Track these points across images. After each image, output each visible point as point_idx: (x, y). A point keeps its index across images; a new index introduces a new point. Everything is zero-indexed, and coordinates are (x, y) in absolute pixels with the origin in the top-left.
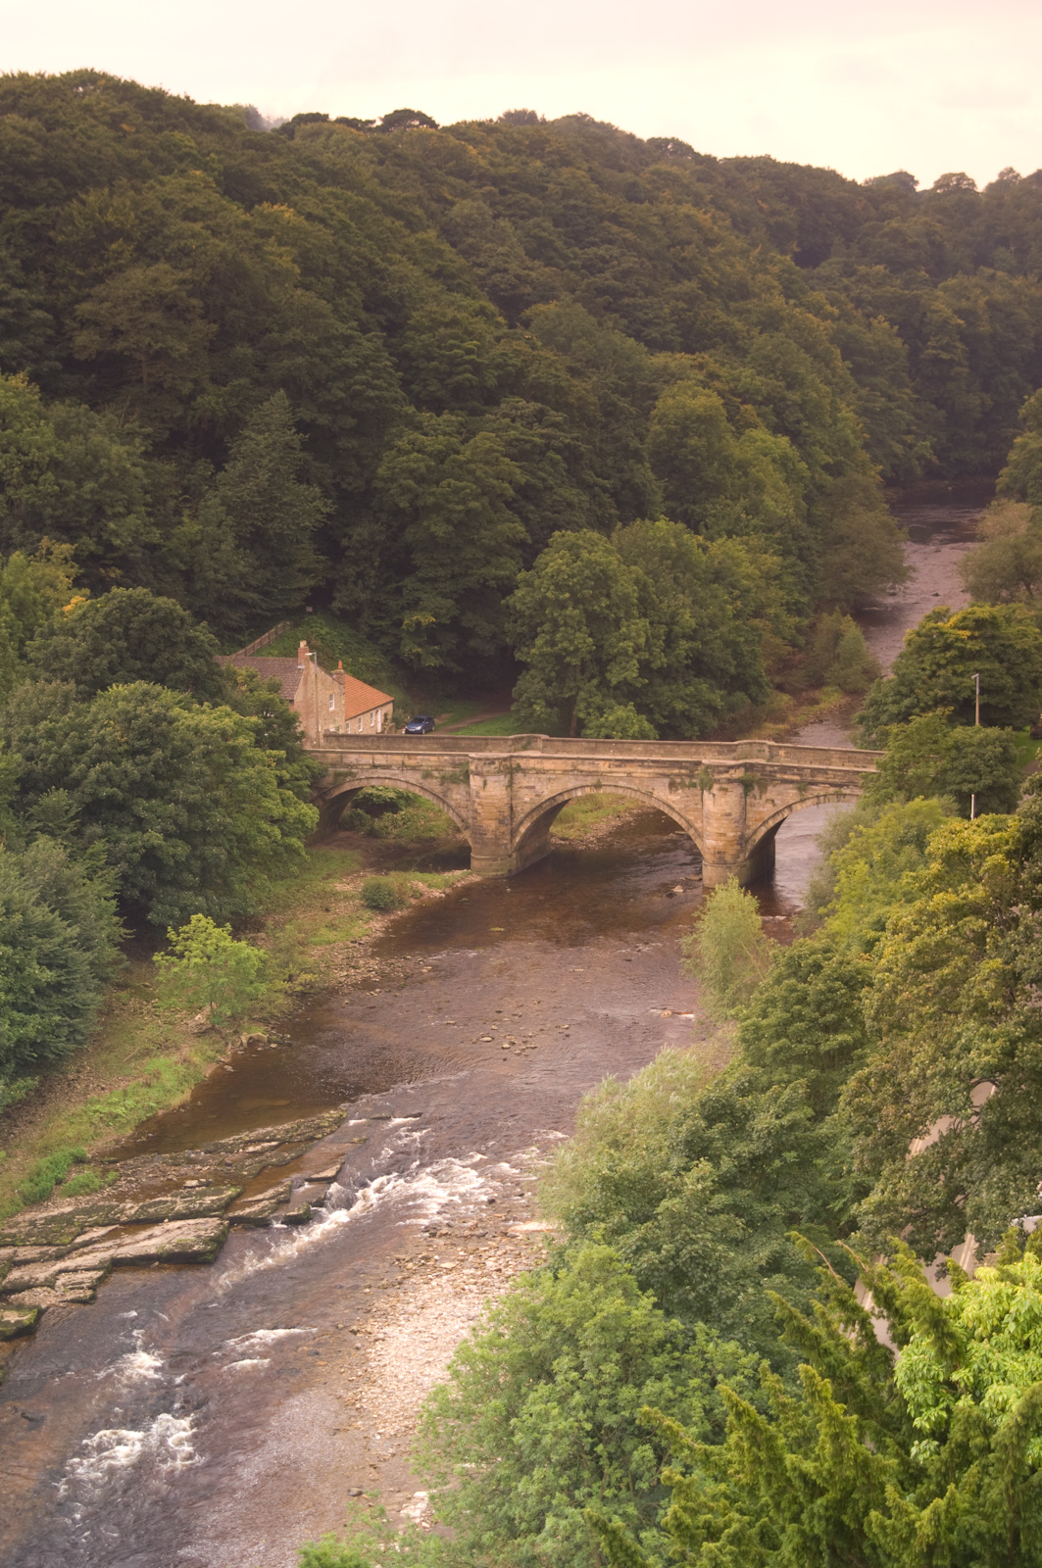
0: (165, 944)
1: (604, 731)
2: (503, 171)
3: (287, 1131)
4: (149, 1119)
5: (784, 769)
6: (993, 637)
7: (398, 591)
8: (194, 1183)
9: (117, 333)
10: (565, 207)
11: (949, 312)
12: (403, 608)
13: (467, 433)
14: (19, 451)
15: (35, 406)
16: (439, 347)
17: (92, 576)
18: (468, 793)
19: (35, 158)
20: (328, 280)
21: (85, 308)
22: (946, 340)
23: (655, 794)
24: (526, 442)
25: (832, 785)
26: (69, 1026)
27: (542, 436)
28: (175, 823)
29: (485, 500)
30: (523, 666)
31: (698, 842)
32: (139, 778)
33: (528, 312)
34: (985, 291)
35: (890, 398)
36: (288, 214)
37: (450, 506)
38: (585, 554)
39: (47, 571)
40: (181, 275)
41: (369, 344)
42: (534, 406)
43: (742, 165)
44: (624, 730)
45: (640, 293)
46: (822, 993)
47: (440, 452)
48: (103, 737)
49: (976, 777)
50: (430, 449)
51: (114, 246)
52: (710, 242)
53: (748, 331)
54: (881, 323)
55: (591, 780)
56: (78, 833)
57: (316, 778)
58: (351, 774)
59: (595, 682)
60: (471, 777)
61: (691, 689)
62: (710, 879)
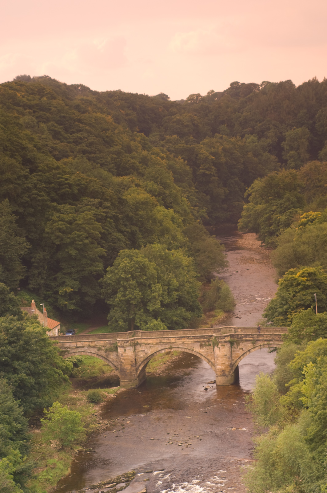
0: (44, 415)
2: (33, 103)
4: (60, 480)
5: (246, 336)
6: (316, 280)
7: (55, 279)
10: (60, 117)
11: (207, 154)
12: (58, 286)
16: (54, 178)
18: (118, 355)
22: (207, 166)
23: (194, 350)
24: (99, 215)
25: (266, 340)
27: (104, 212)
28: (29, 370)
29: (90, 239)
32: (15, 353)
34: (221, 144)
37: (77, 242)
38: (135, 259)
42: (97, 201)
43: (111, 95)
45: (98, 152)
47: (71, 220)
50: (67, 219)
54: (180, 160)
55: (168, 346)
58: (67, 351)
59: (142, 310)
60: (119, 348)
61: (179, 312)
62: (220, 382)
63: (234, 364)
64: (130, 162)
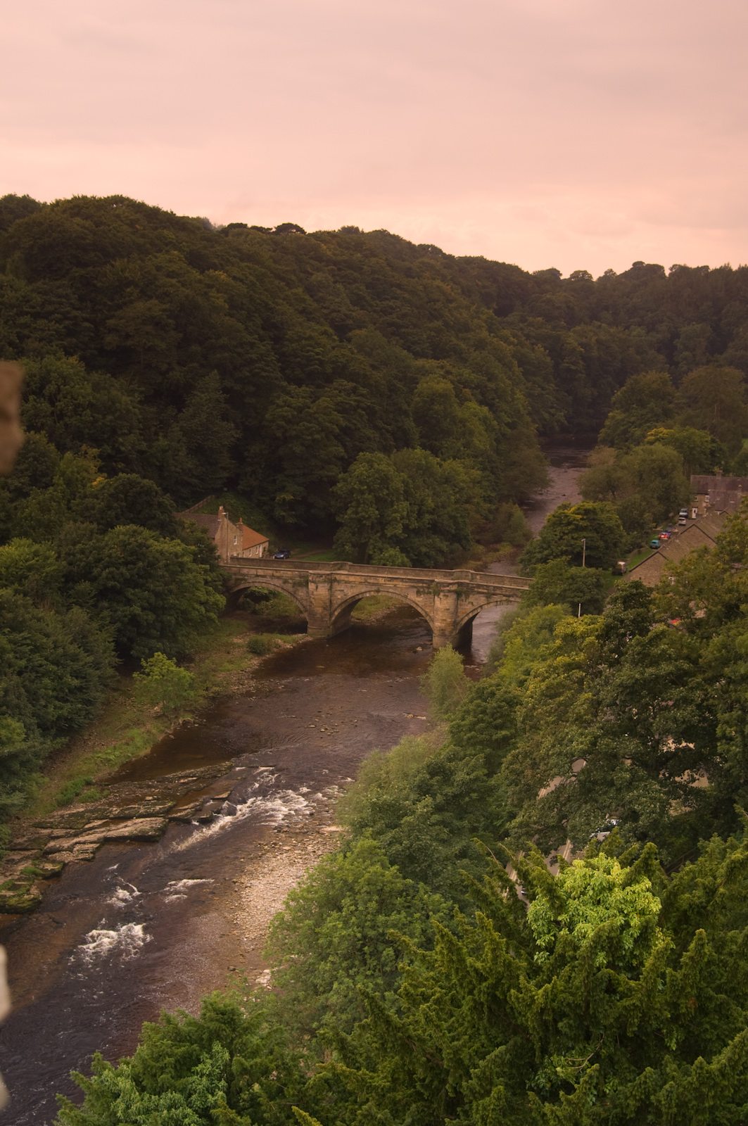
0: (140, 668)
1: (382, 562)
2: (340, 258)
3: (202, 772)
4: (127, 763)
5: (479, 586)
6: (594, 519)
7: (274, 481)
8: (151, 798)
9: (128, 336)
10: (372, 279)
11: (576, 344)
12: (276, 490)
13: (315, 398)
14: (72, 397)
15: (82, 374)
16: (302, 351)
17: (108, 467)
18: (308, 592)
19: (88, 241)
20: (243, 312)
21: (111, 322)
22: (574, 359)
23: (409, 597)
24: (346, 403)
25: (504, 596)
26: (86, 710)
27: (355, 401)
28: (148, 602)
29: (323, 434)
30: (340, 525)
31: (431, 624)
32: (129, 577)
33: (350, 334)
34: (596, 334)
35: (543, 389)
36: (223, 276)
37: (304, 437)
38: (376, 466)
39: (84, 463)
40: (164, 307)
41: (264, 348)
42: (351, 384)
43: (468, 261)
44: (393, 562)
45: (411, 327)
46: (495, 708)
47: (300, 407)
48: (111, 554)
49: (582, 595)
50: (294, 405)
51: (128, 290)
52: (450, 301)
53: (468, 349)
54: (540, 348)
55: (374, 588)
56: (95, 606)
57: (225, 581)
58: (245, 580)
59: (379, 534)
60: (309, 584)
61: (431, 541)
62: (437, 644)
64: (452, 343)
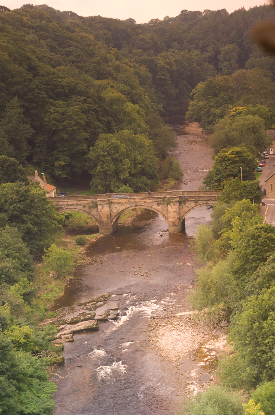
0: (44, 253)
2: (35, 25)
5: (190, 197)
6: (241, 156)
7: (52, 155)
10: (55, 35)
11: (163, 64)
12: (54, 160)
16: (51, 81)
18: (98, 211)
22: (163, 72)
23: (153, 207)
24: (84, 108)
25: (205, 201)
27: (87, 106)
28: (34, 221)
29: (78, 126)
30: (94, 175)
32: (23, 209)
34: (174, 57)
37: (68, 129)
38: (110, 141)
42: (82, 98)
43: (92, 19)
45: (83, 62)
46: (263, 242)
47: (63, 112)
50: (60, 112)
54: (143, 68)
55: (134, 204)
58: (61, 208)
59: (116, 179)
60: (98, 206)
61: (142, 179)
62: (171, 230)
63: (182, 218)
64: (106, 70)
